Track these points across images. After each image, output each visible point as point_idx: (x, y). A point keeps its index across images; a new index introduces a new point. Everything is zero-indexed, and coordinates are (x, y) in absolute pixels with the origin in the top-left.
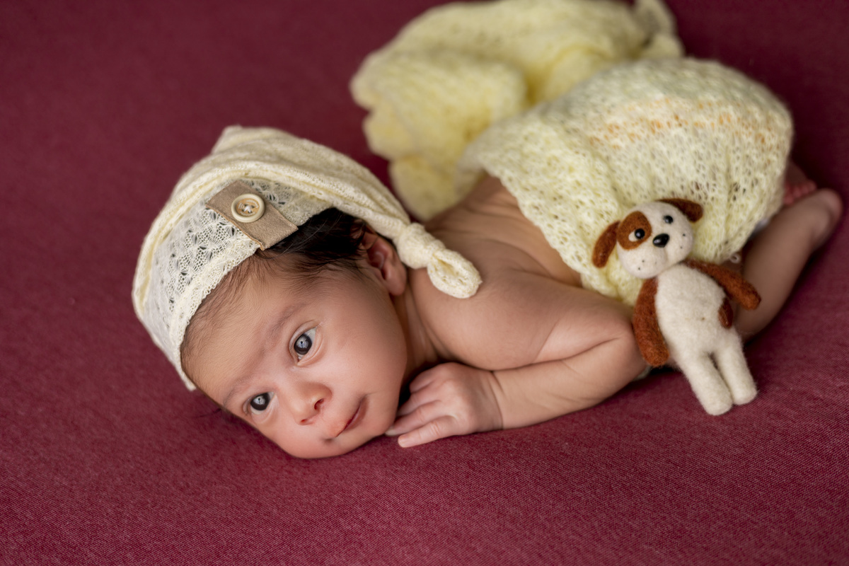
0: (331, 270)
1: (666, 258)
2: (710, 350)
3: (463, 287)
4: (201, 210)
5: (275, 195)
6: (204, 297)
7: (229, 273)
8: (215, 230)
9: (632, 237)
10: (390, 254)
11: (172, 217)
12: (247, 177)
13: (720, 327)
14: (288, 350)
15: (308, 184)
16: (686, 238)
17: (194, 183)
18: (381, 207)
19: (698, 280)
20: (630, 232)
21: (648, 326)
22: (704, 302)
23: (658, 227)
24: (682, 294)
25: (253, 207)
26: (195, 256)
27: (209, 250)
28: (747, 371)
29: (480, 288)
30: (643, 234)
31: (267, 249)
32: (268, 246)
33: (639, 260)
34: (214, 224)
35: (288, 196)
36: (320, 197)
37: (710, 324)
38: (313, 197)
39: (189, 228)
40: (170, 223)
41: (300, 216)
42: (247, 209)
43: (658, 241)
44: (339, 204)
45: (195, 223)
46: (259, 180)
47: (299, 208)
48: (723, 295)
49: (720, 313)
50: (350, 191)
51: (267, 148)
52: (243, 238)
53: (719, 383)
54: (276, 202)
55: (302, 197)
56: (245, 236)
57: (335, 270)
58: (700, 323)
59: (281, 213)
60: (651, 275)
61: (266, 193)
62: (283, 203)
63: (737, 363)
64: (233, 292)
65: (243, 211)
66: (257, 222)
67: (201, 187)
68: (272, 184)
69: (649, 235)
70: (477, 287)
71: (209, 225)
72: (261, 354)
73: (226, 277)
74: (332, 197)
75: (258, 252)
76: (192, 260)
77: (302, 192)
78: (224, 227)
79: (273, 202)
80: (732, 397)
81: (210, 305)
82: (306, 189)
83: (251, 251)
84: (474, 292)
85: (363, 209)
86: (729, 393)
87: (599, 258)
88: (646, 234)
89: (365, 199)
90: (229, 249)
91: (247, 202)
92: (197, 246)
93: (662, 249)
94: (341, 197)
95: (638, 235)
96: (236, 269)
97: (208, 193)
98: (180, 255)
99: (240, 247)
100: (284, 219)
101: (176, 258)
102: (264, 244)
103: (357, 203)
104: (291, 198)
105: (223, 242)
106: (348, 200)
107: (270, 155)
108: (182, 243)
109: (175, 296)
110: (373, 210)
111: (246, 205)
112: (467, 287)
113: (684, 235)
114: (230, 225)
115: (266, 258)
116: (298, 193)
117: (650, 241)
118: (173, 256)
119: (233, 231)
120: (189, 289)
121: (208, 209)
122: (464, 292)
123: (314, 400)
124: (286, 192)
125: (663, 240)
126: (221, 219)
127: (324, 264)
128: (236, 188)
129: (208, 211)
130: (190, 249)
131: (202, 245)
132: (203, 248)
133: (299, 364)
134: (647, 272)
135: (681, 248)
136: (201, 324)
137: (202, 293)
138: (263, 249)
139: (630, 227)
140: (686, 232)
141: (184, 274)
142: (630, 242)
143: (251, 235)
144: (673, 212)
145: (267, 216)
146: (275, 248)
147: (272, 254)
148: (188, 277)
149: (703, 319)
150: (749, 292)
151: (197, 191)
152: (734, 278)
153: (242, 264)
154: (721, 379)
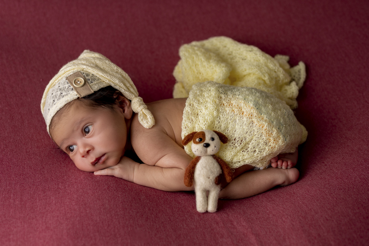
0: (102, 107)
1: (206, 152)
2: (207, 189)
3: (147, 125)
4: (64, 79)
5: (90, 79)
6: (58, 110)
7: (67, 103)
8: (67, 88)
9: (197, 140)
10: (128, 104)
11: (56, 80)
12: (83, 71)
13: (214, 183)
14: (82, 131)
15: (103, 77)
16: (216, 148)
17: (65, 70)
18: (128, 89)
19: (214, 164)
20: (198, 138)
21: (190, 172)
22: (212, 172)
23: (207, 140)
24: (206, 166)
25: (81, 82)
26: (58, 95)
27: (63, 94)
28: (217, 202)
29: (153, 127)
30: (201, 140)
31: (82, 98)
32: (82, 96)
33: (196, 148)
34: (67, 86)
35: (94, 80)
36: (106, 82)
37: (210, 181)
38: (104, 81)
39: (59, 85)
40: (55, 82)
41: (96, 88)
42: (79, 82)
43: (205, 145)
44: (113, 85)
45: (62, 84)
46: (86, 72)
47: (97, 84)
48: (221, 173)
49: (216, 179)
50: (117, 81)
51: (93, 61)
52: (75, 93)
53: (205, 202)
54: (89, 82)
55: (100, 81)
56: (76, 92)
57: (104, 108)
58: (207, 179)
59: (90, 86)
60: (199, 155)
61: (87, 78)
62: (92, 82)
63: (215, 198)
64: (66, 109)
65: (77, 83)
66: (81, 88)
67: (67, 71)
68: (91, 74)
69: (203, 142)
70: (152, 126)
71: (65, 86)
72: (73, 131)
73: (66, 105)
74: (110, 82)
75: (78, 98)
76: (57, 97)
77: (100, 79)
78: (70, 87)
79: (88, 81)
80: (207, 208)
81: (59, 113)
82: (102, 78)
83: (76, 97)
84: (151, 127)
85: (121, 88)
86: (207, 207)
87: (184, 142)
88: (202, 141)
89: (122, 85)
90: (69, 95)
91: (79, 80)
92: (60, 92)
93: (206, 148)
94: (114, 83)
95: (200, 140)
96: (70, 102)
97: (68, 74)
98: (54, 94)
99: (73, 95)
100: (90, 88)
101: (53, 95)
102: (81, 96)
103: (119, 86)
104: (96, 81)
105: (68, 93)
106: (116, 85)
107: (93, 64)
108: (56, 90)
109: (50, 108)
110: (124, 89)
111: (78, 81)
112: (148, 125)
113: (215, 147)
114: (72, 87)
115: (80, 100)
116: (99, 79)
117: (202, 144)
118: (52, 94)
119: (72, 89)
120: (54, 106)
121: (66, 80)
122: (147, 126)
123: (87, 149)
124: (94, 78)
125: (207, 145)
126: (69, 84)
127: (100, 105)
128: (77, 74)
129: (66, 81)
130: (58, 93)
131: (62, 92)
132: (62, 93)
133: (86, 137)
134: (197, 154)
135: (213, 151)
136: (55, 118)
137: (58, 109)
138: (80, 97)
139: (198, 136)
140: (216, 146)
141: (54, 101)
142: (196, 141)
143: (77, 92)
144: (216, 137)
145: (85, 86)
146: (84, 98)
147: (83, 99)
148: (55, 102)
149: (209, 178)
150: (230, 175)
151: (66, 73)
152: (227, 169)
153: (72, 101)
154: (206, 200)
